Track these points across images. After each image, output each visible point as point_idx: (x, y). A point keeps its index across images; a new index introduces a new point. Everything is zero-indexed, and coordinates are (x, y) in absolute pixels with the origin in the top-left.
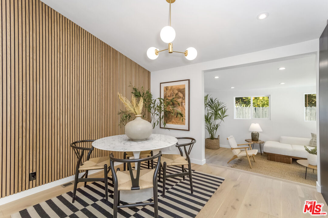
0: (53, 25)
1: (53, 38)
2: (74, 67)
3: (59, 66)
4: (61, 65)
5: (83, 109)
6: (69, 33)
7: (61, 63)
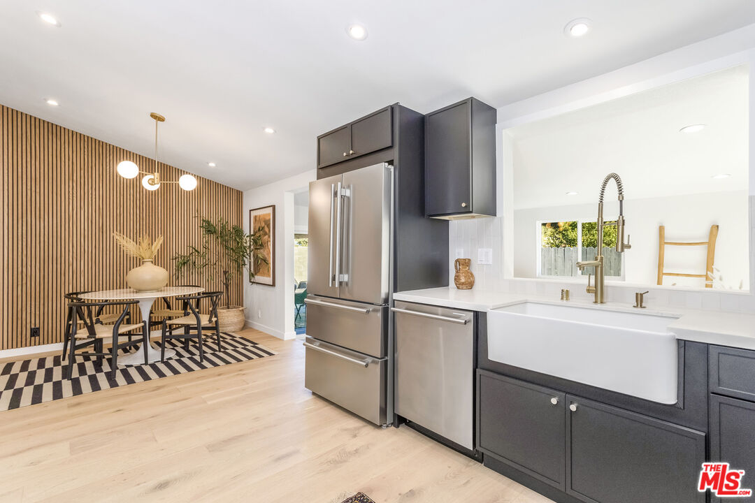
0: (63, 147)
1: (63, 163)
2: (94, 197)
3: (71, 197)
4: (75, 195)
5: (108, 252)
6: (86, 153)
7: (75, 193)
